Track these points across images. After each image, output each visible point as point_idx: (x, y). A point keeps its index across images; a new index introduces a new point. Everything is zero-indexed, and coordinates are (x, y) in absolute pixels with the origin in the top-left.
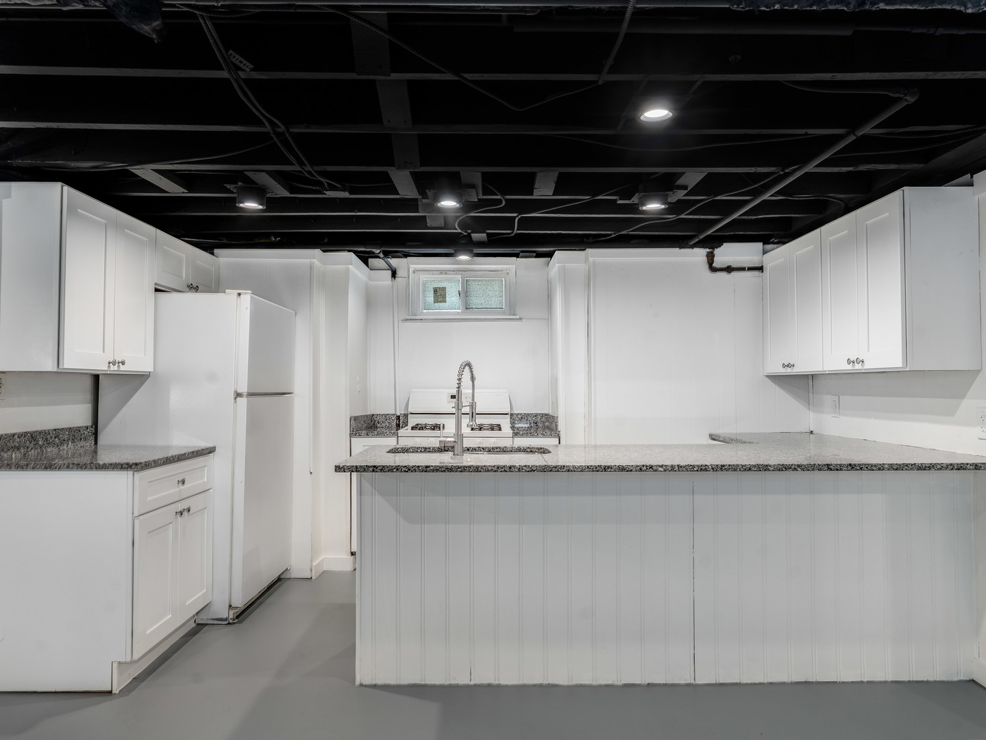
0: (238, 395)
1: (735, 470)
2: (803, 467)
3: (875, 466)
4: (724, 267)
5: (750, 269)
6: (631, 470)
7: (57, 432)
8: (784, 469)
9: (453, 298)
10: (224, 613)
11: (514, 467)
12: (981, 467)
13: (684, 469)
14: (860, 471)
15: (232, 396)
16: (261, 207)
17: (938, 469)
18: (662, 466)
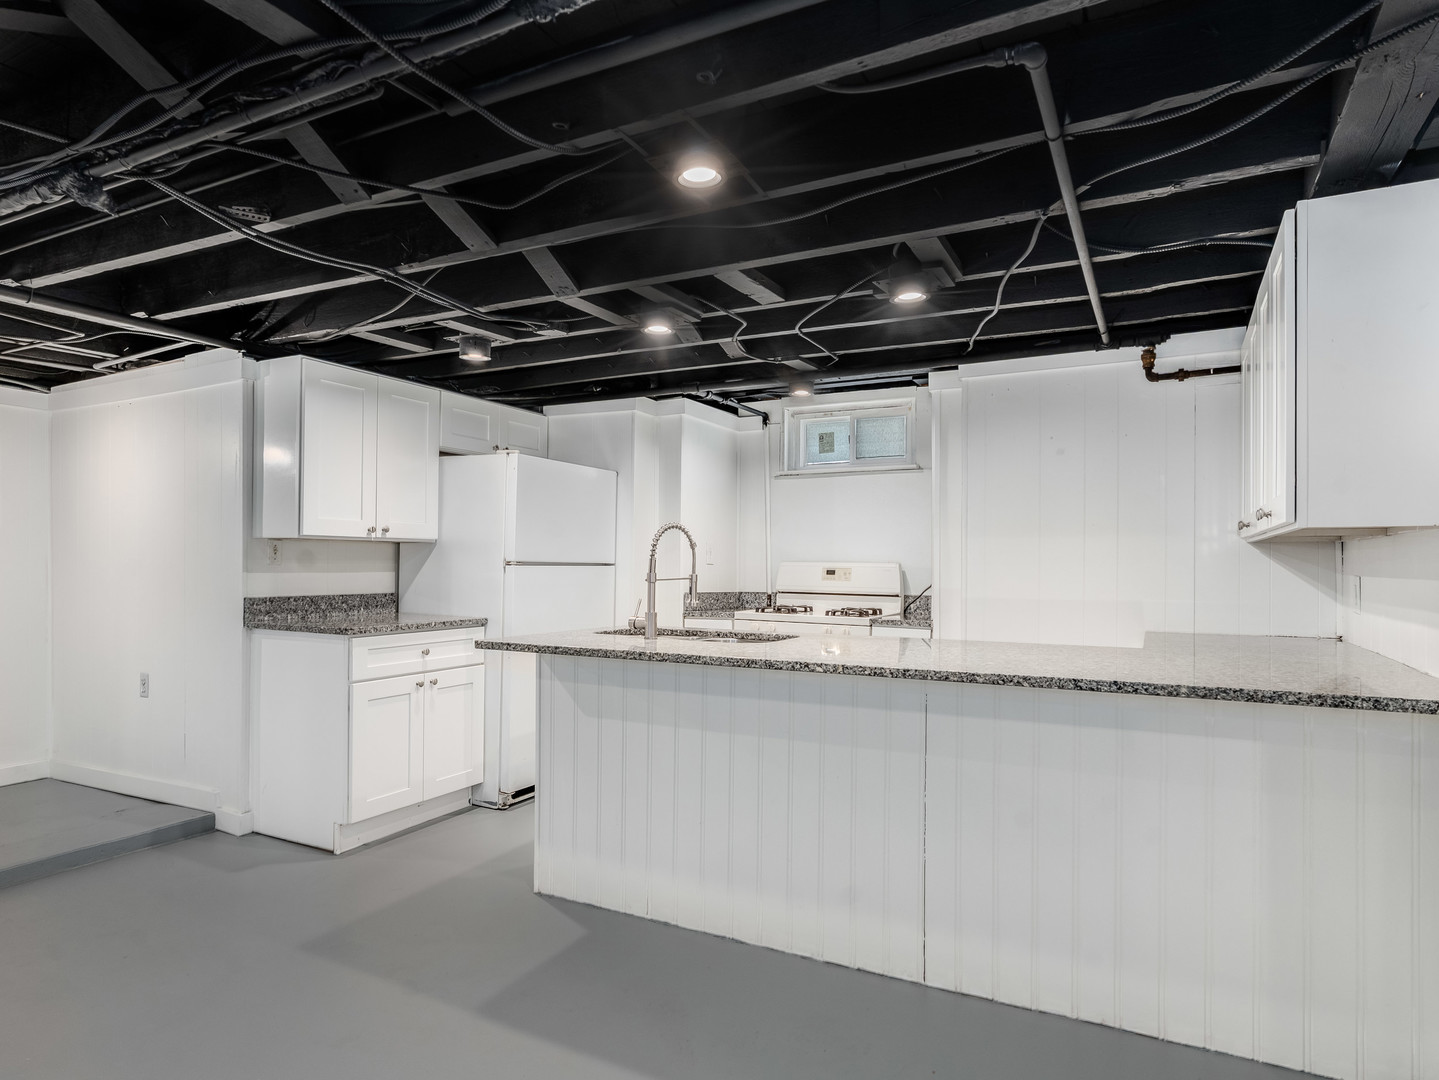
0: (508, 563)
1: (925, 678)
2: (1032, 680)
3: (1163, 688)
4: (1173, 371)
5: (1218, 371)
6: (781, 668)
7: (345, 599)
8: (1000, 682)
9: (842, 446)
10: (495, 798)
11: (644, 654)
12: (1387, 705)
13: (851, 671)
14: (1134, 695)
15: (502, 564)
16: (486, 359)
17: (1291, 703)
18: (820, 665)
